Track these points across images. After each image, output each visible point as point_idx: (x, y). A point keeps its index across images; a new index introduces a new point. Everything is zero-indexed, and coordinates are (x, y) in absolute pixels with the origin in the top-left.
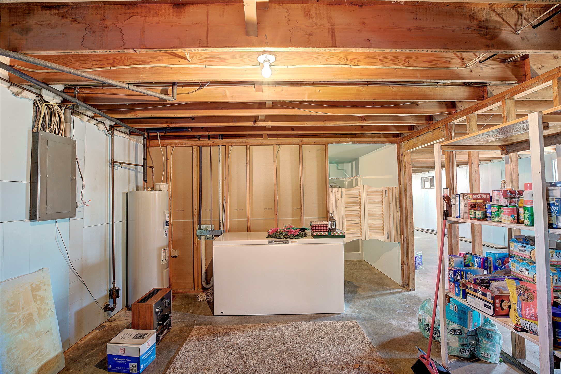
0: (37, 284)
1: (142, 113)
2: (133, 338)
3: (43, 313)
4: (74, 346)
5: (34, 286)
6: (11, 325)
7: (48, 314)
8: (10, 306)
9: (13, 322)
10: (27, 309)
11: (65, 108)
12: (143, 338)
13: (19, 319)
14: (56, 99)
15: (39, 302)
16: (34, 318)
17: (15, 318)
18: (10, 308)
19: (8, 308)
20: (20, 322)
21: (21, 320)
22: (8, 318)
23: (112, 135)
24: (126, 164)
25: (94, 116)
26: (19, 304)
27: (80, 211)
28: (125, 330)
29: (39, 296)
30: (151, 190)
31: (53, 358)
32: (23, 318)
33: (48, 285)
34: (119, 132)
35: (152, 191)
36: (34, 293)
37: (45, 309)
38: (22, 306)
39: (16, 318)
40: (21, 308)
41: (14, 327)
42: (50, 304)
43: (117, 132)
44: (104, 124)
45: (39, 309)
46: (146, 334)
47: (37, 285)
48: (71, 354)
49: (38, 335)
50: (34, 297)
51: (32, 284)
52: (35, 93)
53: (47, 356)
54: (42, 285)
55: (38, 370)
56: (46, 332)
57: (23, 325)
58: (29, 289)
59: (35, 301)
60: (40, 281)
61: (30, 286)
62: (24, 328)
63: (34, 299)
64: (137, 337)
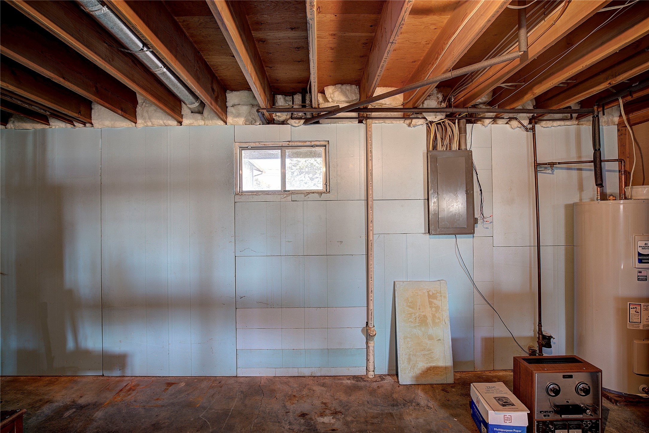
0: (433, 292)
1: (539, 88)
2: (495, 398)
3: (437, 321)
4: (479, 372)
5: (431, 293)
6: (409, 319)
7: (441, 324)
8: (410, 303)
9: (410, 316)
10: (423, 311)
11: (459, 120)
12: (504, 405)
13: (415, 316)
14: (438, 116)
15: (434, 309)
16: (428, 321)
17: (412, 313)
18: (409, 304)
19: (407, 304)
20: (416, 319)
21: (417, 318)
22: (407, 312)
23: (533, 129)
24: (559, 163)
25: (496, 115)
26: (417, 304)
27: (488, 228)
28: (501, 384)
29: (435, 304)
30: (614, 198)
31: (442, 367)
32: (419, 317)
33: (445, 297)
34: (548, 122)
35: (616, 200)
36: (430, 300)
37: (439, 318)
38: (419, 307)
39: (413, 315)
40: (418, 307)
41: (411, 321)
42: (445, 315)
43: (544, 122)
44: (517, 120)
45: (434, 316)
46: (513, 405)
47: (433, 294)
48: (469, 377)
49: (430, 338)
50: (430, 303)
51: (429, 291)
52: (422, 117)
53: (436, 362)
54: (438, 294)
55: (427, 368)
56: (438, 339)
57: (418, 323)
58: (427, 294)
59: (431, 307)
60: (437, 291)
61: (428, 292)
62: (418, 326)
63: (429, 304)
64: (499, 399)
